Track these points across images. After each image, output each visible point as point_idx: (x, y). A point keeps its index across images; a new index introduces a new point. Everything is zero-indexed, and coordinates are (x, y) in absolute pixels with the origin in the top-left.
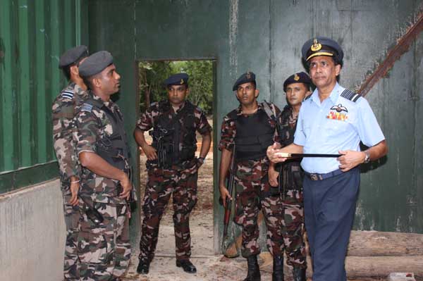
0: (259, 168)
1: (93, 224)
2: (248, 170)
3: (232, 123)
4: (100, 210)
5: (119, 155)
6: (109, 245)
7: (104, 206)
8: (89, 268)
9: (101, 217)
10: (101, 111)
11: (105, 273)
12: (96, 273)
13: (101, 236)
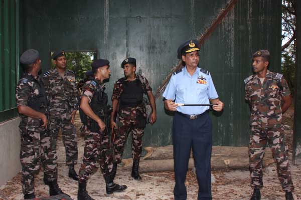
0: (134, 112)
1: (27, 143)
2: (128, 113)
3: (121, 85)
4: (30, 135)
5: (42, 105)
6: (36, 154)
7: (32, 133)
8: (26, 166)
9: (31, 139)
10: (33, 82)
11: (34, 169)
12: (29, 169)
13: (31, 149)
